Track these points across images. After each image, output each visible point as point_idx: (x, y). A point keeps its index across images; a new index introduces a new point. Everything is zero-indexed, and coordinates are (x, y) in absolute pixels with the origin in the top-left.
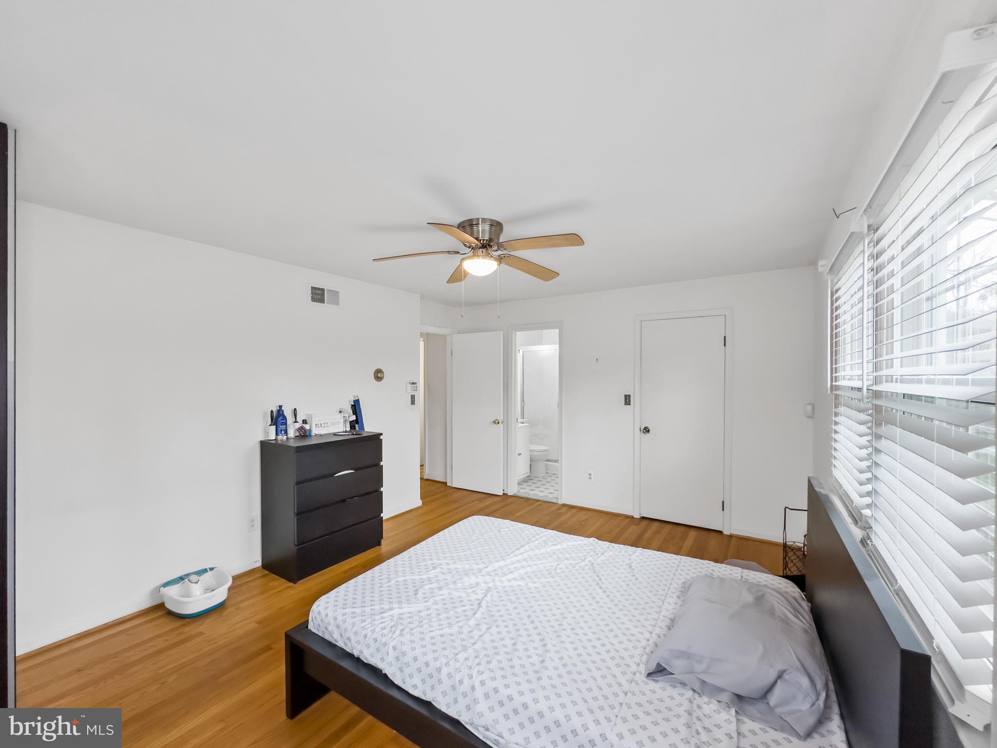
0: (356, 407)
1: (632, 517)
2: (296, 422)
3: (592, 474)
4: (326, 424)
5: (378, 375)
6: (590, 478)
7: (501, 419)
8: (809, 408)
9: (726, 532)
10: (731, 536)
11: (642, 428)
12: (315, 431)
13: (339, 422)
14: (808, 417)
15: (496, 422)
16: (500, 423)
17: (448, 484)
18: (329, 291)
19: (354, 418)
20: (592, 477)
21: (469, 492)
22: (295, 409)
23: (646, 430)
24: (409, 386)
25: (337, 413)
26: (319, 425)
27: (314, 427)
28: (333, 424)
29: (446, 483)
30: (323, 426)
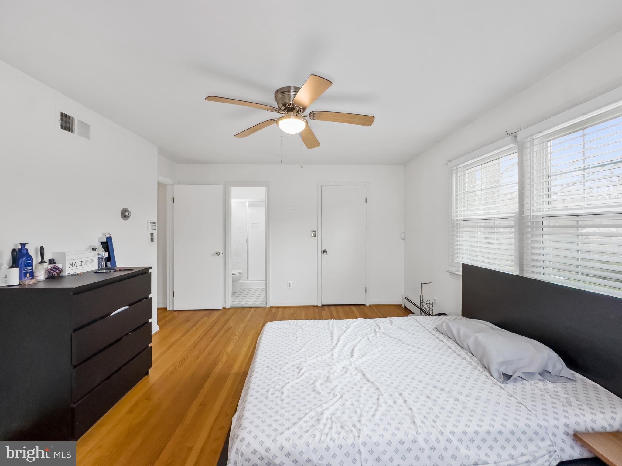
0: (107, 245)
1: (317, 306)
2: (42, 262)
3: (291, 283)
4: (80, 263)
5: (125, 214)
6: (290, 286)
7: (221, 250)
8: (403, 235)
9: (368, 304)
10: (370, 306)
11: (323, 251)
12: (68, 271)
13: (94, 260)
14: (402, 239)
15: (218, 254)
16: (221, 254)
17: (168, 309)
18: (78, 120)
19: (106, 255)
20: (291, 285)
21: (192, 312)
22: (42, 248)
23: (325, 252)
24: (150, 225)
25: (88, 251)
26: (74, 264)
27: (67, 265)
28: (88, 262)
29: (165, 309)
30: (77, 265)
